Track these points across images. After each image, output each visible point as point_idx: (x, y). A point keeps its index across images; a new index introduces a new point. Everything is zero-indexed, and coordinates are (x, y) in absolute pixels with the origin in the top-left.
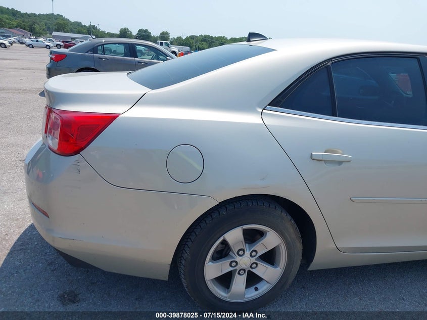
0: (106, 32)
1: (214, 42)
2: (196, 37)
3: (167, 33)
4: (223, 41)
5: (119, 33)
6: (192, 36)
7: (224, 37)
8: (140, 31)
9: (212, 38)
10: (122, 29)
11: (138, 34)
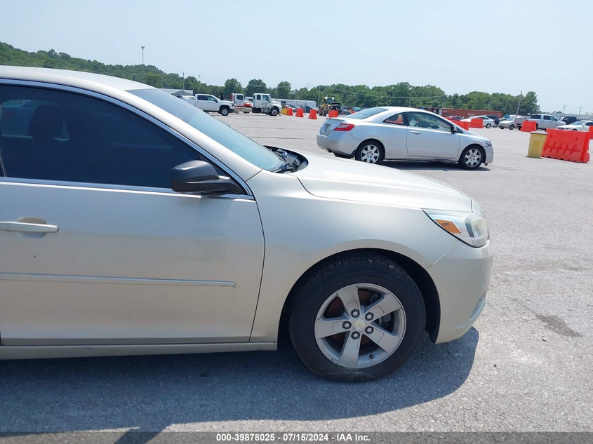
0: (208, 85)
1: (350, 94)
2: (326, 87)
3: (287, 84)
4: (362, 91)
5: (224, 86)
6: (321, 86)
7: (364, 86)
8: (252, 82)
9: (347, 88)
10: (228, 80)
11: (248, 86)
